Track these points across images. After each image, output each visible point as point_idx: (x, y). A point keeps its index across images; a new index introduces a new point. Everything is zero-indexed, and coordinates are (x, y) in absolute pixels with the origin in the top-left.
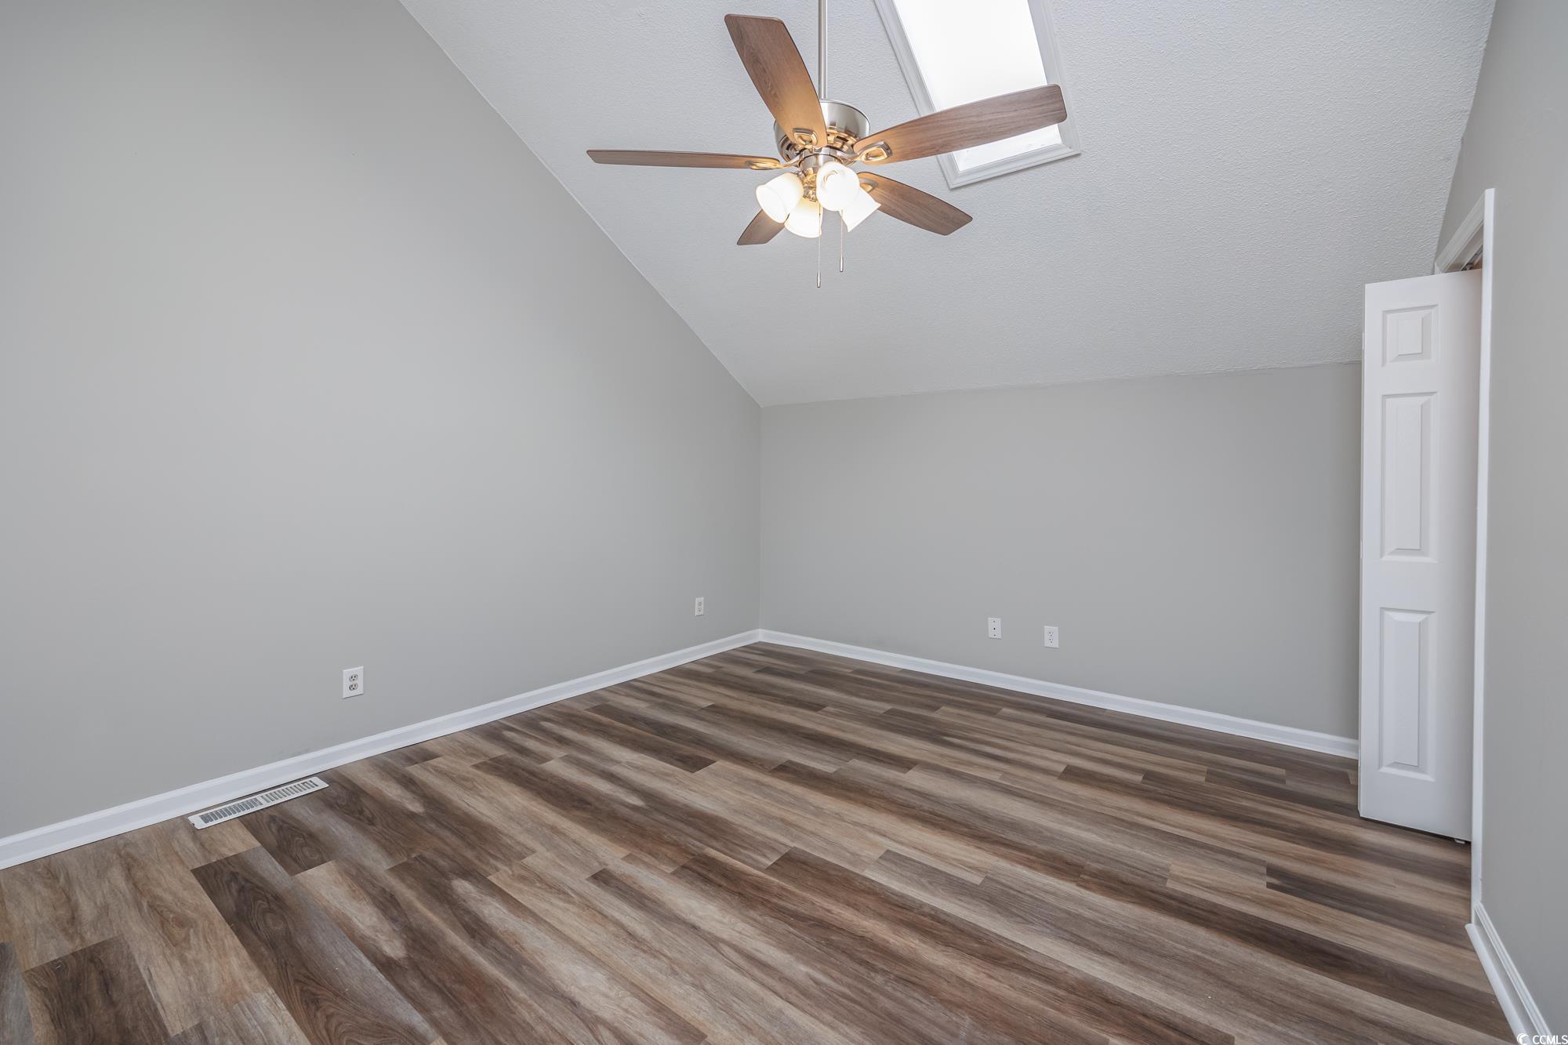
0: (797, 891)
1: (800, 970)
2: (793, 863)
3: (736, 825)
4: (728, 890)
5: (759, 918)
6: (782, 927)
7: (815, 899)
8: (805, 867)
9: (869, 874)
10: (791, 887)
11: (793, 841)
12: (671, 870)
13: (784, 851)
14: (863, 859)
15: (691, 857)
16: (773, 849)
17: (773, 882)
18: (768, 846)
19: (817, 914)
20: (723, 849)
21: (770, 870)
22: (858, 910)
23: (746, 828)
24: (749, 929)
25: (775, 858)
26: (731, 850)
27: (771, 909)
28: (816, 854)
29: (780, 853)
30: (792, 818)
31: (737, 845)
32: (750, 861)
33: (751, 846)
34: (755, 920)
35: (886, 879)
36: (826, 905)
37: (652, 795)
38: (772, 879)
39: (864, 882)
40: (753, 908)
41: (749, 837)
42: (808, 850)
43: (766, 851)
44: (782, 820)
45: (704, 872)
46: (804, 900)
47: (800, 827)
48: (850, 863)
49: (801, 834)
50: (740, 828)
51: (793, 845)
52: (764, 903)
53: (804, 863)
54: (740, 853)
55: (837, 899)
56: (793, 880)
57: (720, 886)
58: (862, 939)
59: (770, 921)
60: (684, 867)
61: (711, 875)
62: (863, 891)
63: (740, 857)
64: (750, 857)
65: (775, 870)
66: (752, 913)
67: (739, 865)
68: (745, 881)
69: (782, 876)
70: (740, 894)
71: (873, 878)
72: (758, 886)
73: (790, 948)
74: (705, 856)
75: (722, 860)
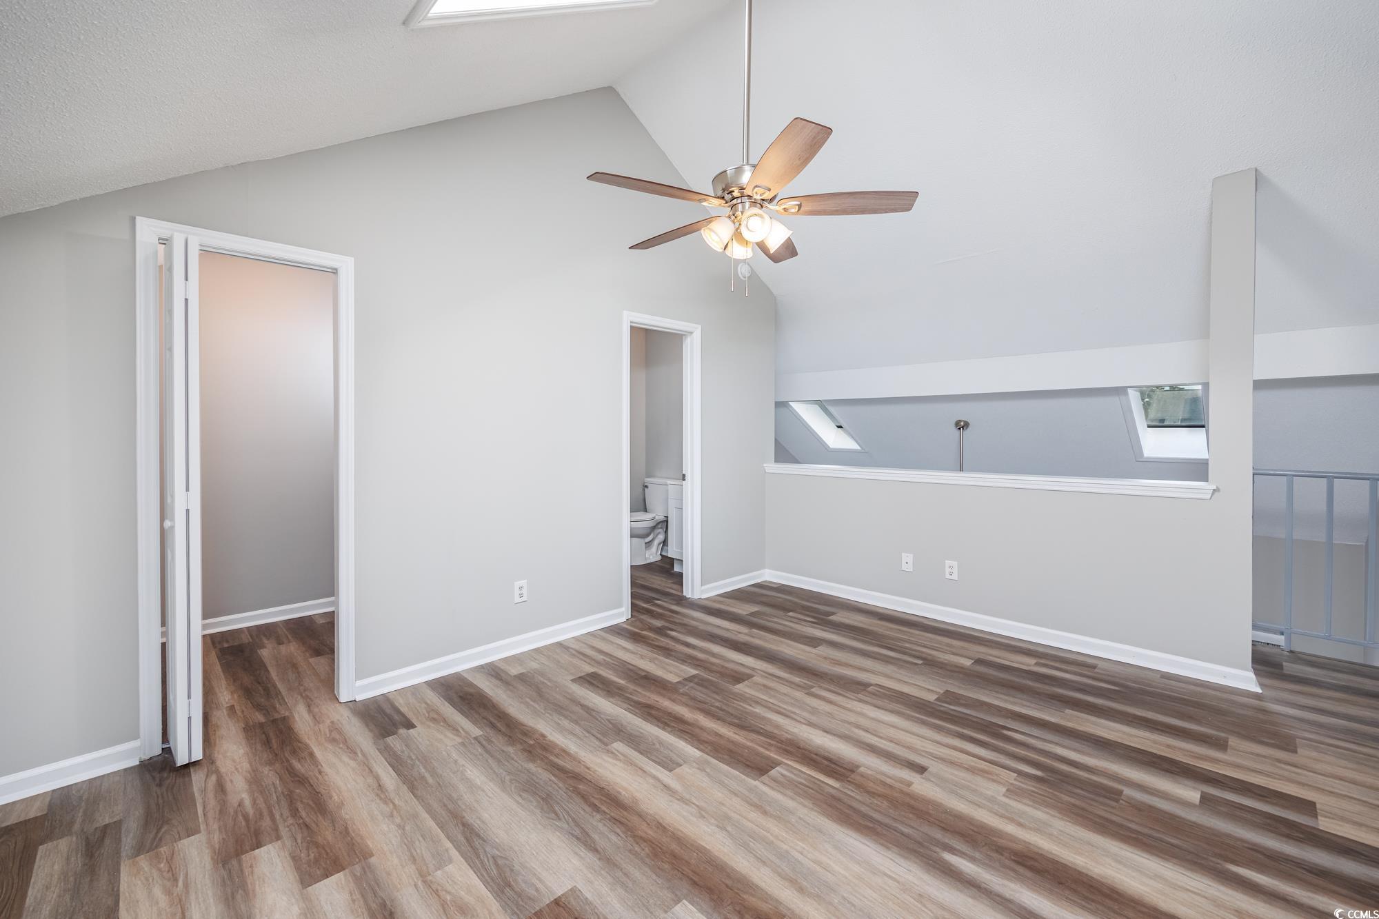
0: (757, 747)
1: (758, 710)
2: (759, 768)
3: (816, 811)
4: (809, 751)
5: (783, 733)
6: (769, 728)
7: (743, 741)
8: (748, 763)
9: (697, 753)
10: (762, 750)
11: (756, 786)
12: (862, 769)
13: (765, 778)
14: (697, 766)
15: (849, 779)
16: (775, 780)
17: (775, 754)
18: (780, 784)
19: (744, 732)
20: (822, 785)
21: (778, 764)
22: (716, 732)
23: (805, 806)
24: (791, 729)
25: (773, 772)
26: (814, 783)
27: (775, 737)
28: (736, 773)
29: (769, 777)
30: (754, 815)
31: (808, 787)
32: (796, 772)
33: (796, 786)
34: (786, 732)
35: (686, 749)
36: (737, 737)
37: (943, 872)
38: (775, 756)
39: (703, 748)
40: (787, 739)
41: (799, 795)
42: (743, 777)
43: (781, 779)
44: (765, 813)
45: (833, 766)
46: (752, 741)
47: (748, 802)
48: (708, 763)
49: (746, 793)
50: (811, 806)
51: (756, 783)
52: (781, 741)
53: (748, 766)
54: (805, 780)
55: (729, 740)
56: (758, 754)
57: (816, 754)
58: (719, 719)
59: (776, 731)
60: (853, 771)
61: (826, 763)
62: (707, 742)
63: (805, 776)
64: (795, 775)
65: (773, 763)
66: (789, 737)
67: (804, 769)
68: (797, 756)
69: (768, 758)
70: (799, 748)
71: (696, 750)
72: (787, 752)
73: (763, 718)
74: (837, 779)
75: (820, 774)
